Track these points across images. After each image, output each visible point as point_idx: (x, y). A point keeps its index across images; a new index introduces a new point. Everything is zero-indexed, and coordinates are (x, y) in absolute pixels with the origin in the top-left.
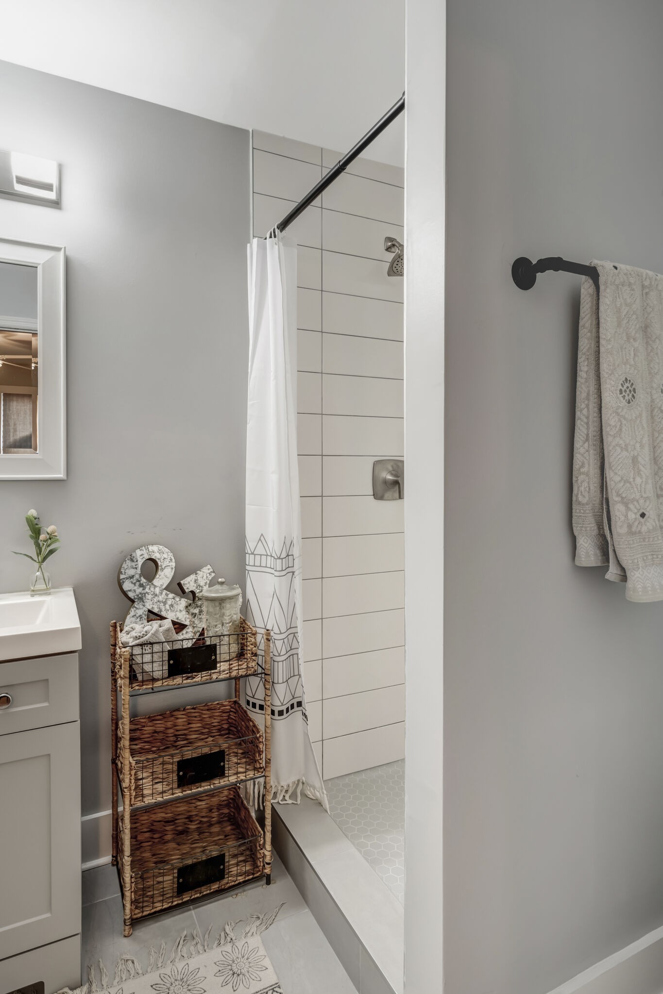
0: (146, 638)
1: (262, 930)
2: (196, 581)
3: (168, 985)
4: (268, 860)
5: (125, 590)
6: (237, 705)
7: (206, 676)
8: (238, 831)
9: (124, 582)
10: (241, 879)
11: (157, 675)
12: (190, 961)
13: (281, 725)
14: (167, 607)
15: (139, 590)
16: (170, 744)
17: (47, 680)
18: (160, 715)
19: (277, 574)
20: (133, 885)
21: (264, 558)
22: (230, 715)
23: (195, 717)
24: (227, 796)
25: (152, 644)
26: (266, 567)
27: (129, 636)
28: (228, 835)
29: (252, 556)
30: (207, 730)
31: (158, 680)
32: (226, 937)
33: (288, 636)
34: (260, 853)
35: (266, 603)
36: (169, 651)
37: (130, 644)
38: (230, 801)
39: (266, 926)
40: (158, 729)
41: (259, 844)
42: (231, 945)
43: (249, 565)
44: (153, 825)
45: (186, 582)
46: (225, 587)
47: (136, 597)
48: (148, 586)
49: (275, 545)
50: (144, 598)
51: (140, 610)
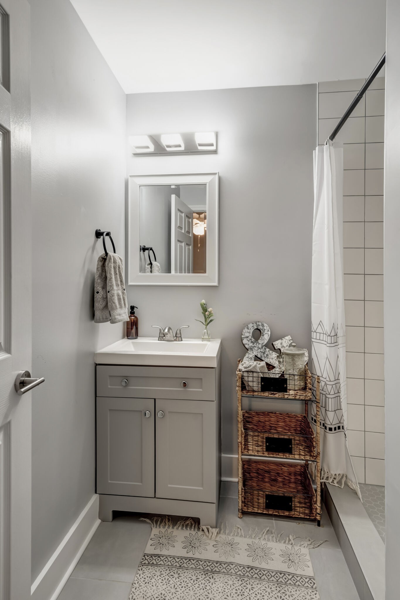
0: (250, 368)
1: (311, 547)
2: (281, 343)
3: (256, 548)
4: (318, 511)
5: (244, 343)
6: (305, 419)
7: (281, 395)
8: (306, 491)
9: (243, 339)
10: (302, 516)
11: (255, 389)
12: (268, 543)
13: (331, 437)
14: (265, 355)
15: (251, 344)
16: (268, 430)
17: (201, 379)
18: (262, 413)
19: (328, 345)
20: (243, 493)
21: (322, 335)
22: (301, 423)
23: (281, 419)
24: (300, 469)
25: (253, 372)
26: (323, 340)
27: (243, 366)
28: (299, 491)
29: (315, 333)
30: (288, 428)
31: (256, 392)
32: (289, 541)
33: (336, 384)
34: (314, 506)
35: (322, 361)
36: (261, 377)
37: (243, 371)
38: (302, 473)
39: (313, 546)
40: (261, 420)
41: (314, 501)
42: (291, 546)
43: (313, 338)
44: (258, 470)
45: (276, 344)
46: (295, 349)
47: (249, 348)
48: (256, 343)
49: (327, 328)
50: (253, 349)
51: (251, 354)
